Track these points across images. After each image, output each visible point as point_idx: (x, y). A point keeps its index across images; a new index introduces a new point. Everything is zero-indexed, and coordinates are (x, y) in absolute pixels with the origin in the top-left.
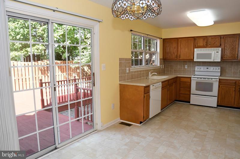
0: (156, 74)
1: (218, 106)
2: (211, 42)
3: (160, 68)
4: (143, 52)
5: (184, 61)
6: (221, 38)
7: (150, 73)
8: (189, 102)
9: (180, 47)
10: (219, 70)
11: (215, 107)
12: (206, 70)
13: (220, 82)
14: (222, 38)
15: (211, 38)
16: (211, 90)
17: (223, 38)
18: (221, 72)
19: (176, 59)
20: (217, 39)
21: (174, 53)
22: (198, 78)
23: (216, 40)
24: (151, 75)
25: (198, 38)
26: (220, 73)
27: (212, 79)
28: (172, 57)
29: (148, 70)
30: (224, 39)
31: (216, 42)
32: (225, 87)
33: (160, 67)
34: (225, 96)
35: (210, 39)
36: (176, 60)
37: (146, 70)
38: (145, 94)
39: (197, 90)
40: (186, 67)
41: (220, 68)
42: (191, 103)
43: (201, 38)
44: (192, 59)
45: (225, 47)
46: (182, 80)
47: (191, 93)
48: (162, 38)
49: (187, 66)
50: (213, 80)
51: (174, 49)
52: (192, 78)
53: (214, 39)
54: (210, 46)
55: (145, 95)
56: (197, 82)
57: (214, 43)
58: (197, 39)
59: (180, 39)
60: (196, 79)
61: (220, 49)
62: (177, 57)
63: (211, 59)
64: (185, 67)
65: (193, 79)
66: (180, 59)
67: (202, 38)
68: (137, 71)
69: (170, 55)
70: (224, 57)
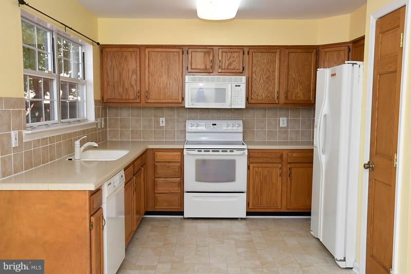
0: (96, 145)
1: (248, 214)
2: (224, 62)
3: (95, 127)
4: (52, 80)
5: (156, 108)
6: (244, 54)
7: (77, 143)
8: (182, 213)
9: (147, 72)
10: (241, 129)
11: (242, 219)
12: (212, 128)
13: (249, 157)
14: (246, 53)
15: (222, 52)
16: (232, 179)
17: (248, 52)
18: (244, 132)
19: (138, 101)
20: (236, 55)
21: (132, 86)
22: (200, 150)
23: (234, 57)
24: (83, 148)
25: (193, 50)
26: (242, 135)
27: (232, 151)
28: (127, 98)
29: (70, 135)
30: (251, 55)
31: (233, 61)
32: (260, 169)
33: (97, 124)
34: (261, 187)
35: (220, 55)
36: (139, 105)
37: (65, 136)
38: (92, 215)
39: (199, 179)
40: (162, 122)
41: (241, 122)
42: (186, 215)
43: (199, 50)
44: (180, 100)
45: (254, 75)
46: (160, 156)
47: (186, 189)
48: (98, 44)
49: (163, 119)
50: (235, 152)
51: (132, 74)
52: (185, 152)
53: (229, 54)
54: (220, 71)
55: (93, 219)
56: (197, 161)
57: (230, 64)
58: (189, 52)
59: (147, 50)
60: (196, 152)
61: (244, 79)
62: (140, 97)
63: (224, 101)
64: (158, 122)
65: (188, 154)
66: (149, 101)
67: (201, 50)
68: (43, 139)
69: (121, 90)
70: (252, 99)
